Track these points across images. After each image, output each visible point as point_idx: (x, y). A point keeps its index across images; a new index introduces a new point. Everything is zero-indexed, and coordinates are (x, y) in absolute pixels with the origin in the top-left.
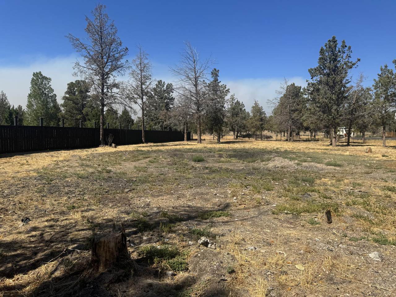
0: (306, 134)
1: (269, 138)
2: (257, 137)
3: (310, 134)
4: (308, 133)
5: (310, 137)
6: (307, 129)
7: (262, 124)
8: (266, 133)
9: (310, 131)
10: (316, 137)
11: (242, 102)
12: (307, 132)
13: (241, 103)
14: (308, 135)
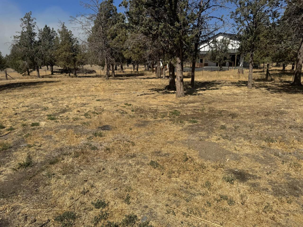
0: (129, 67)
1: (92, 72)
2: (77, 71)
3: (132, 67)
4: (131, 66)
5: (132, 70)
6: (129, 61)
7: (74, 56)
8: (87, 67)
9: (133, 64)
10: (139, 70)
11: (53, 29)
12: (129, 65)
13: (51, 30)
14: (131, 68)
